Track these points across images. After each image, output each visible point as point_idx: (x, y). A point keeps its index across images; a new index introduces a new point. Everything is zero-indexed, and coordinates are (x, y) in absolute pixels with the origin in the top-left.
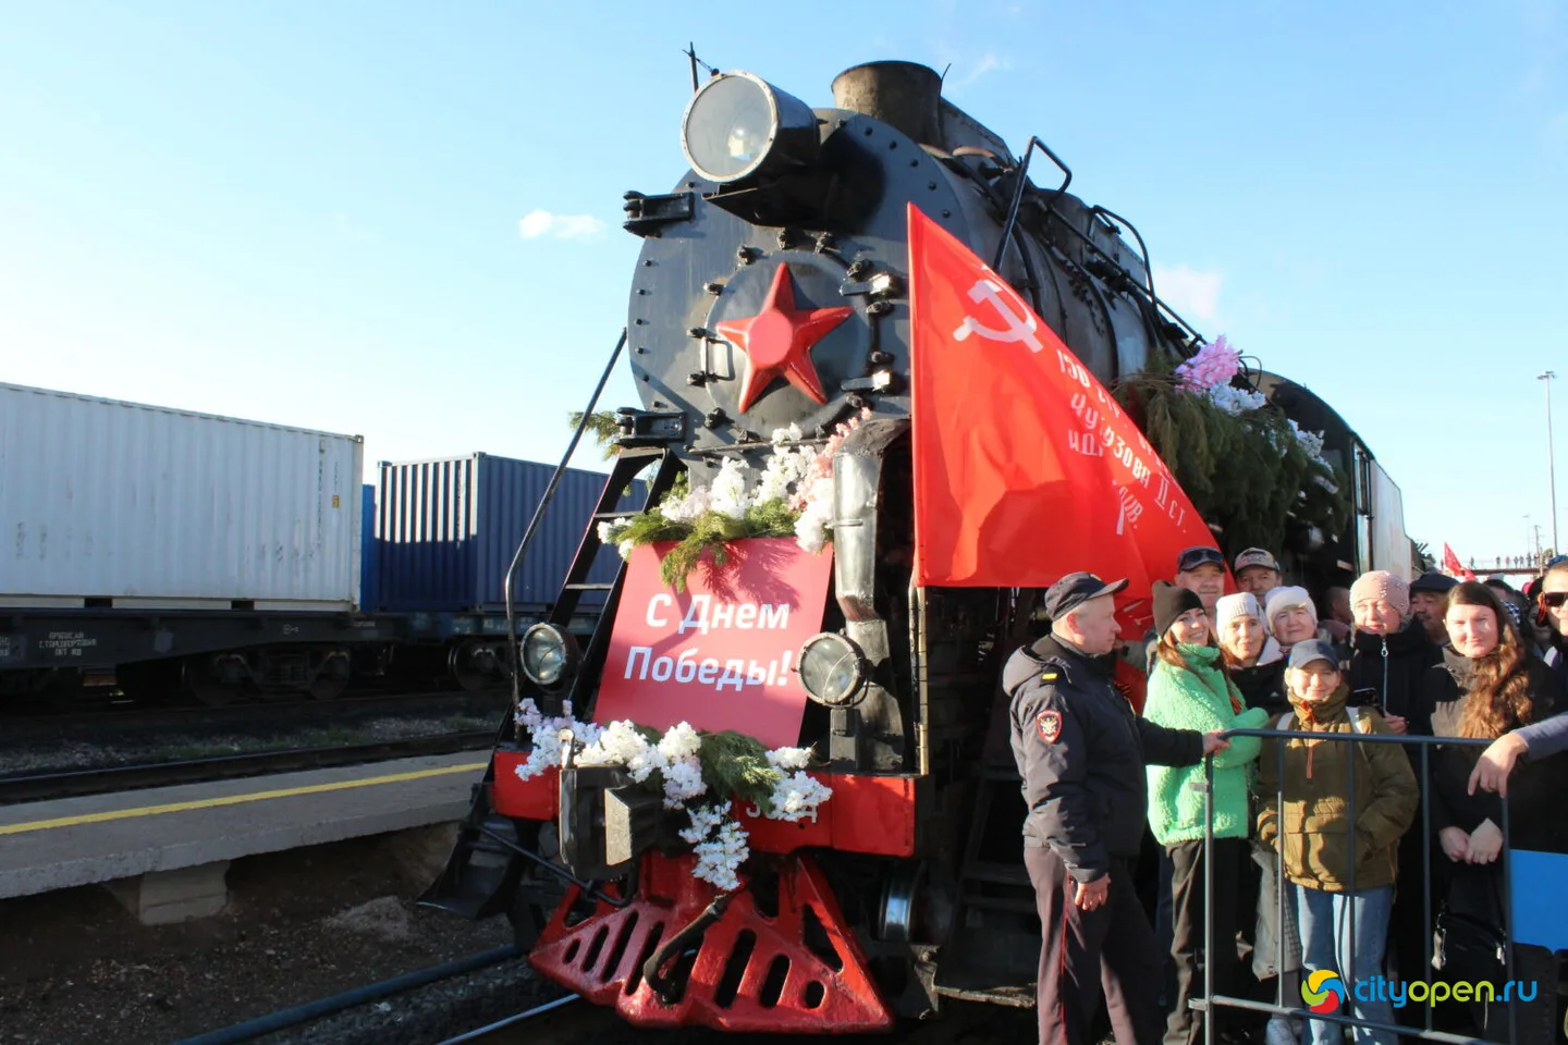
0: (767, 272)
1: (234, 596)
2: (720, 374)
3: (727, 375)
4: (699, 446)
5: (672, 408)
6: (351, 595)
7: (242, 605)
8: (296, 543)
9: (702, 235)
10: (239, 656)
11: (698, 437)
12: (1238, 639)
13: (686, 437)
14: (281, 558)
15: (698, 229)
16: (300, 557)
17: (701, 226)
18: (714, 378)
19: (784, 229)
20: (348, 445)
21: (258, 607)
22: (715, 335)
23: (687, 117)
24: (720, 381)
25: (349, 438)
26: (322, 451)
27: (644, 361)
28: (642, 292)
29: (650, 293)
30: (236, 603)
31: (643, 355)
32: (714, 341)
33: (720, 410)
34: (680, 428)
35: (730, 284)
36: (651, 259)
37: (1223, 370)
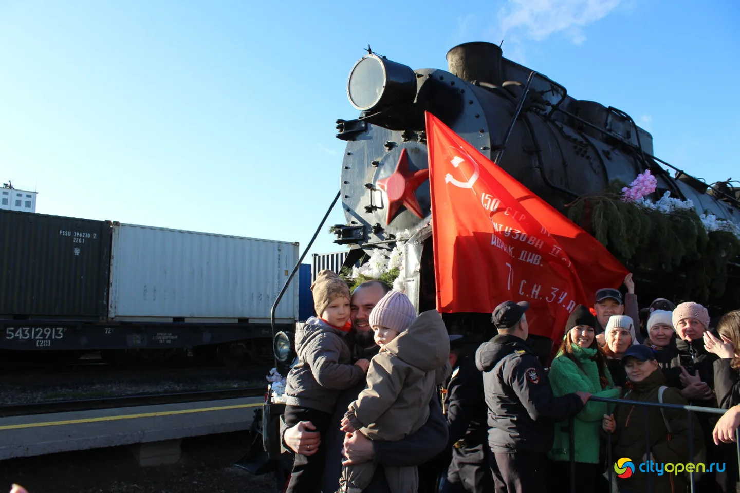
0: (397, 154)
1: (240, 317)
2: (378, 206)
3: (380, 206)
4: (370, 242)
5: (359, 224)
6: (294, 316)
7: (243, 321)
8: (268, 293)
9: (370, 138)
10: (242, 344)
11: (370, 238)
12: (614, 340)
13: (365, 238)
14: (261, 300)
15: (369, 135)
16: (270, 299)
17: (370, 134)
18: (375, 208)
19: (404, 131)
20: (292, 247)
21: (250, 321)
22: (375, 187)
23: (349, 80)
24: (378, 209)
25: (292, 244)
26: (279, 250)
27: (347, 202)
28: (347, 168)
29: (350, 168)
30: (241, 320)
31: (348, 199)
32: (375, 190)
33: (378, 224)
34: (362, 234)
35: (382, 161)
36: (350, 152)
37: (646, 189)
